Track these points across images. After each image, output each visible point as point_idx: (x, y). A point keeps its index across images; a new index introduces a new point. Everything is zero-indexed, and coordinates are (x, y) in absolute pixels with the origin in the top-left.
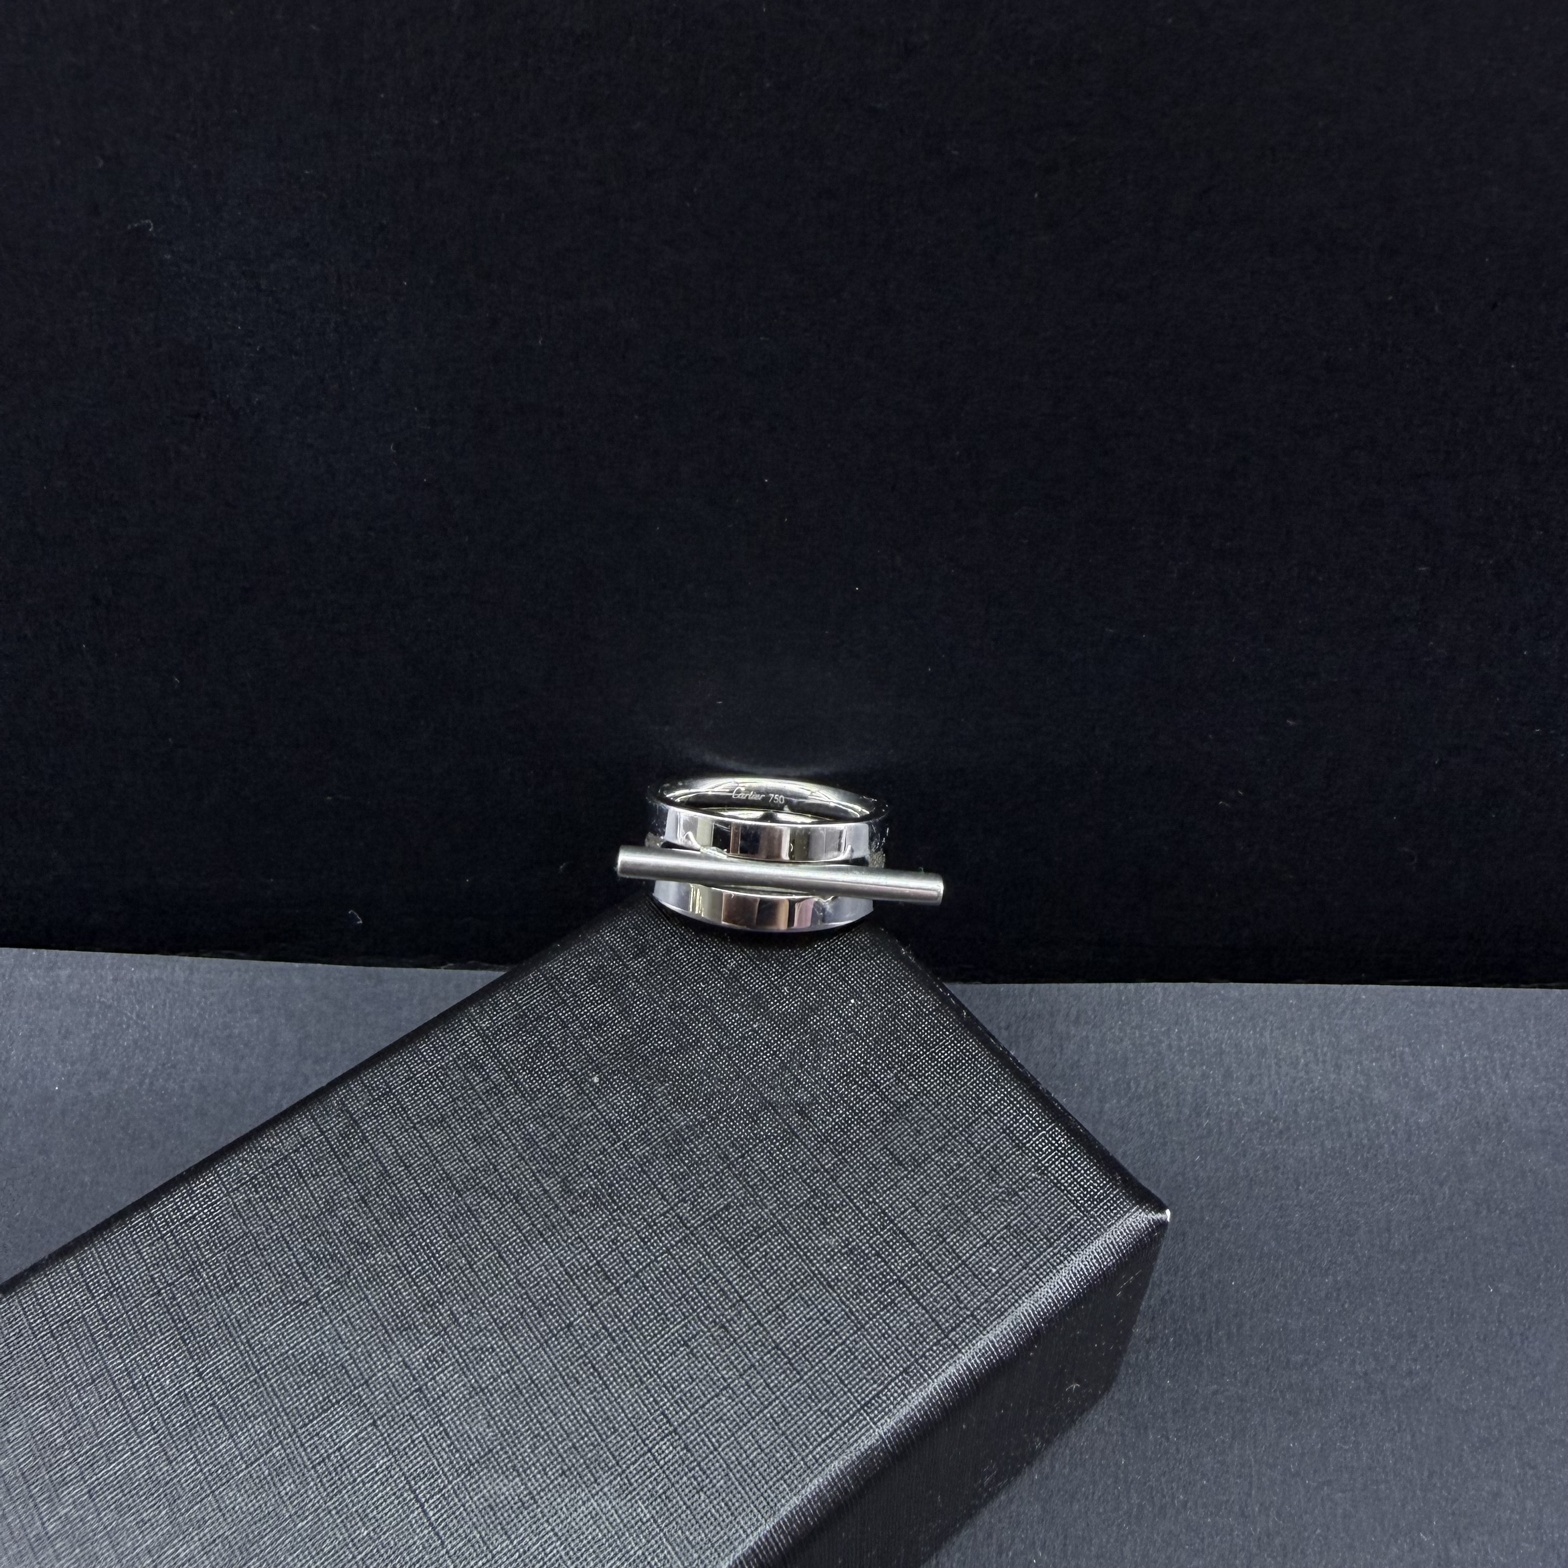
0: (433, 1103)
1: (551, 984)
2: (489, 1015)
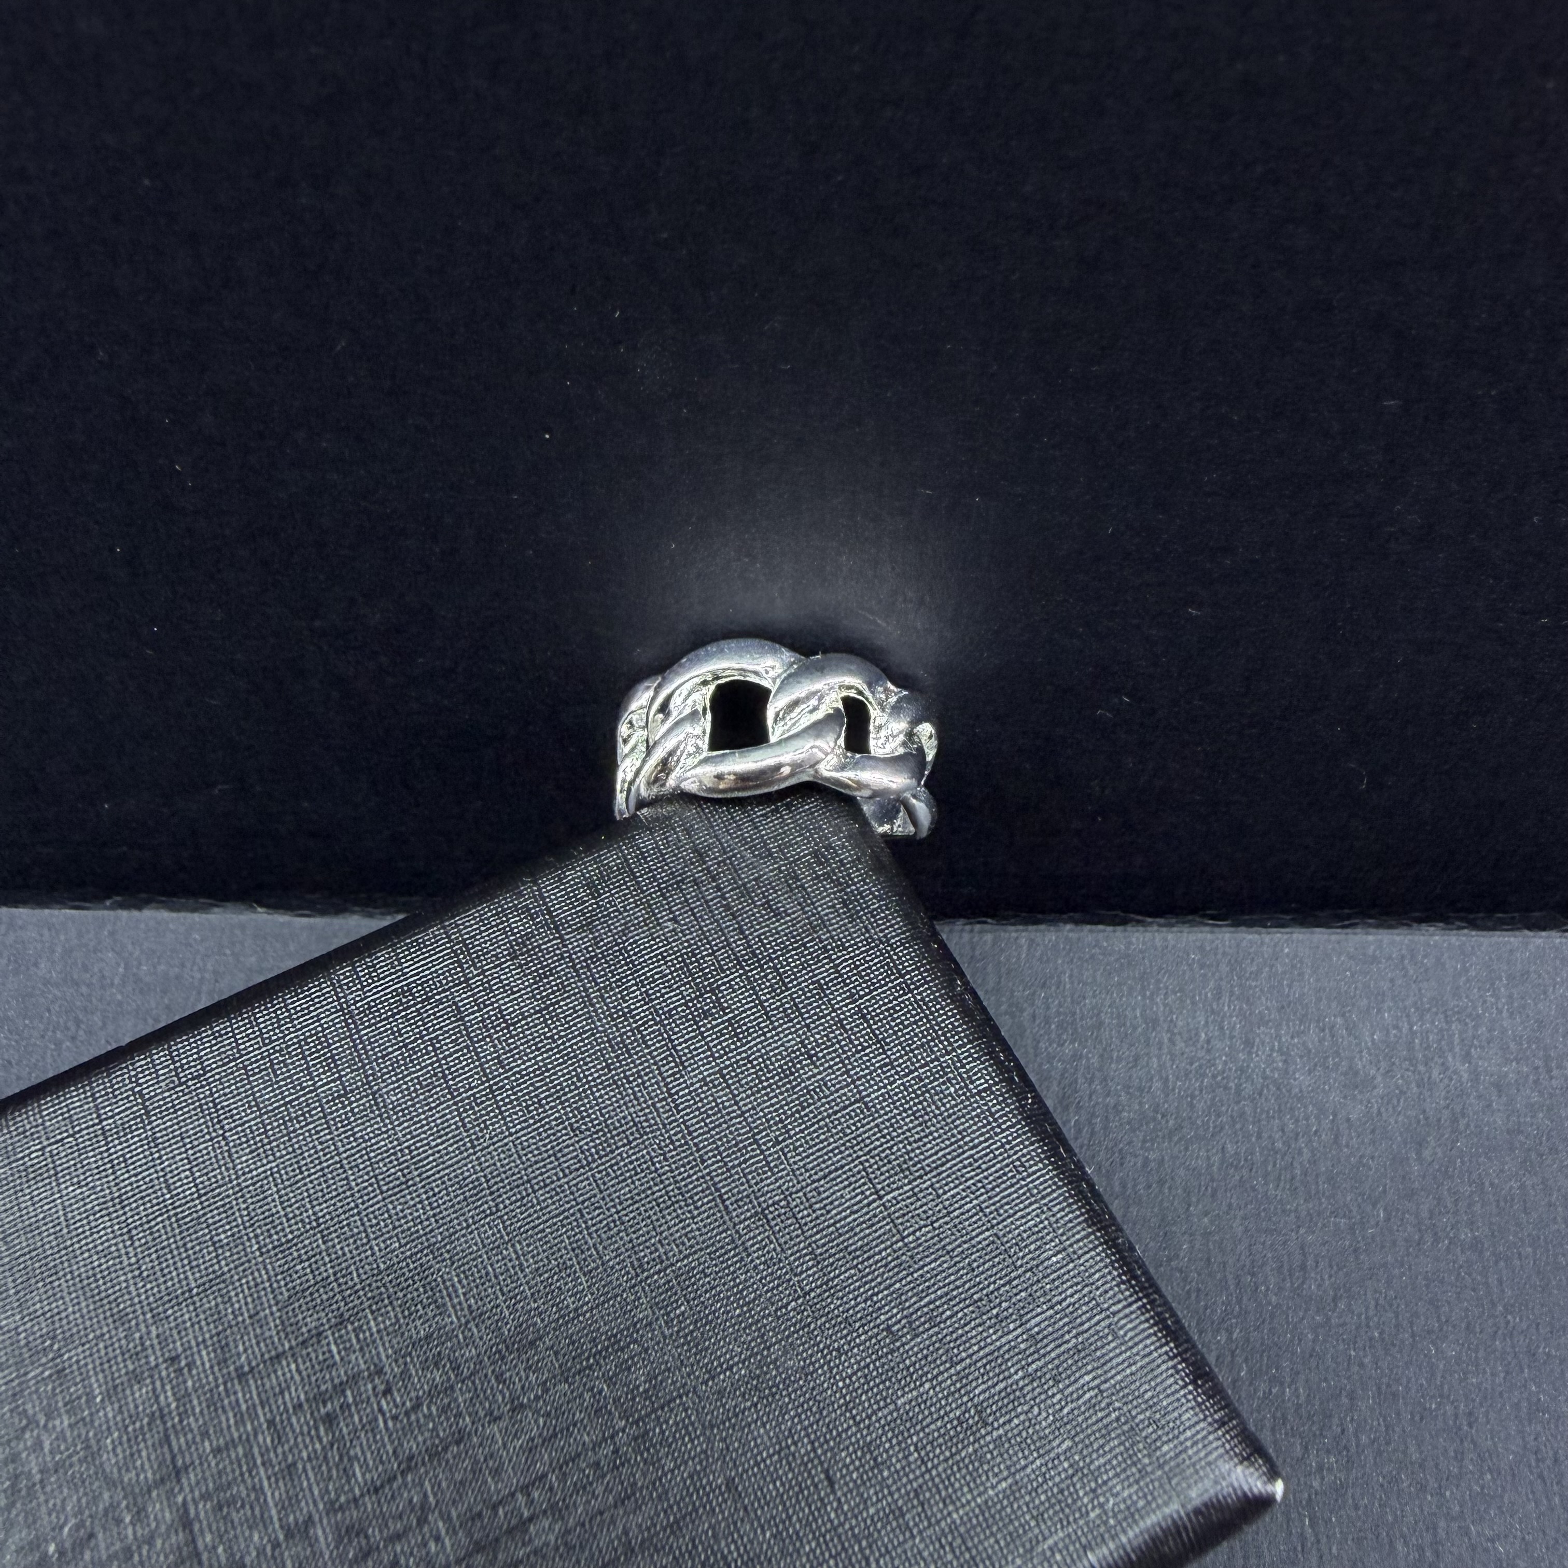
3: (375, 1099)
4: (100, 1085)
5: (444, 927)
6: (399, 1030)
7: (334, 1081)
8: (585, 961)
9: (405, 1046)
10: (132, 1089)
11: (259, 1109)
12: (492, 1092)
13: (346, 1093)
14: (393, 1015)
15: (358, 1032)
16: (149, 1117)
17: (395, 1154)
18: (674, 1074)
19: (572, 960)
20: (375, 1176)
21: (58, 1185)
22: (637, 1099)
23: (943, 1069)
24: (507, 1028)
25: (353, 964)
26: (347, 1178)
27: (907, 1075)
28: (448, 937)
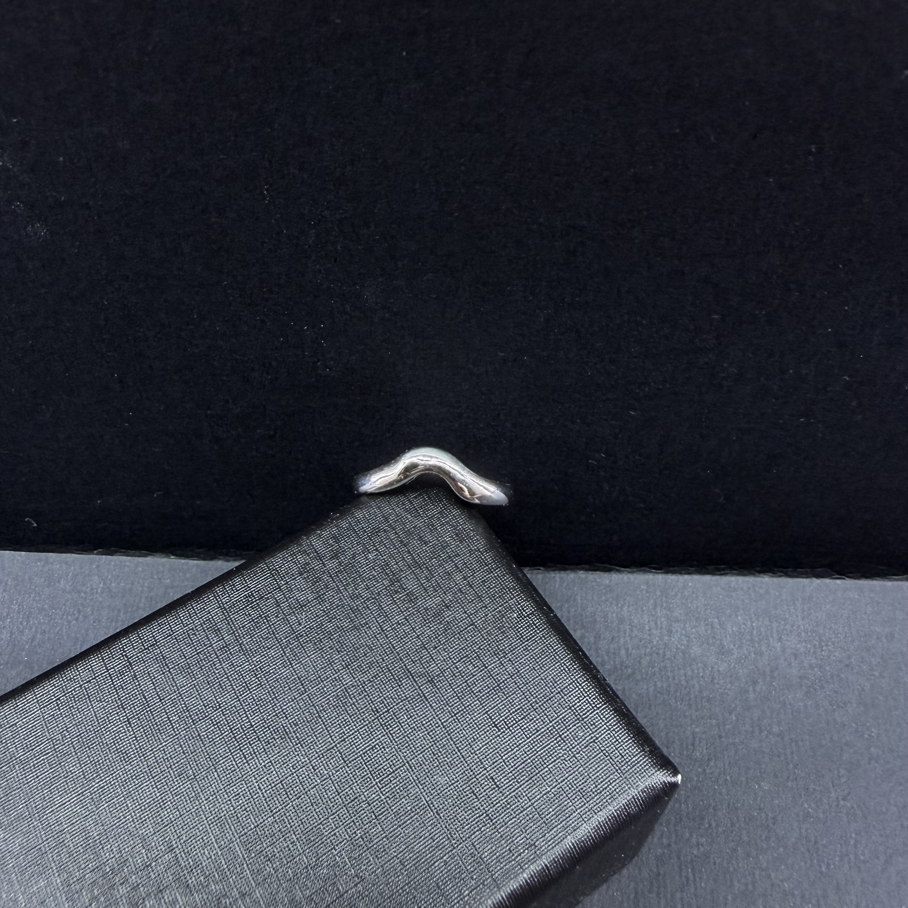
0: (184, 655)
1: (272, 574)
2: (228, 593)
3: (241, 647)
4: (105, 653)
5: (266, 564)
6: (249, 614)
7: (220, 640)
8: (336, 573)
9: (253, 621)
10: (121, 654)
11: (185, 657)
12: (297, 638)
13: (227, 645)
14: (246, 607)
15: (229, 616)
16: (131, 666)
17: (253, 671)
18: (383, 621)
19: (330, 573)
20: (245, 682)
21: (90, 702)
22: (367, 634)
23: (510, 606)
24: (301, 607)
25: (223, 585)
26: (231, 685)
27: (493, 611)
28: (268, 568)
